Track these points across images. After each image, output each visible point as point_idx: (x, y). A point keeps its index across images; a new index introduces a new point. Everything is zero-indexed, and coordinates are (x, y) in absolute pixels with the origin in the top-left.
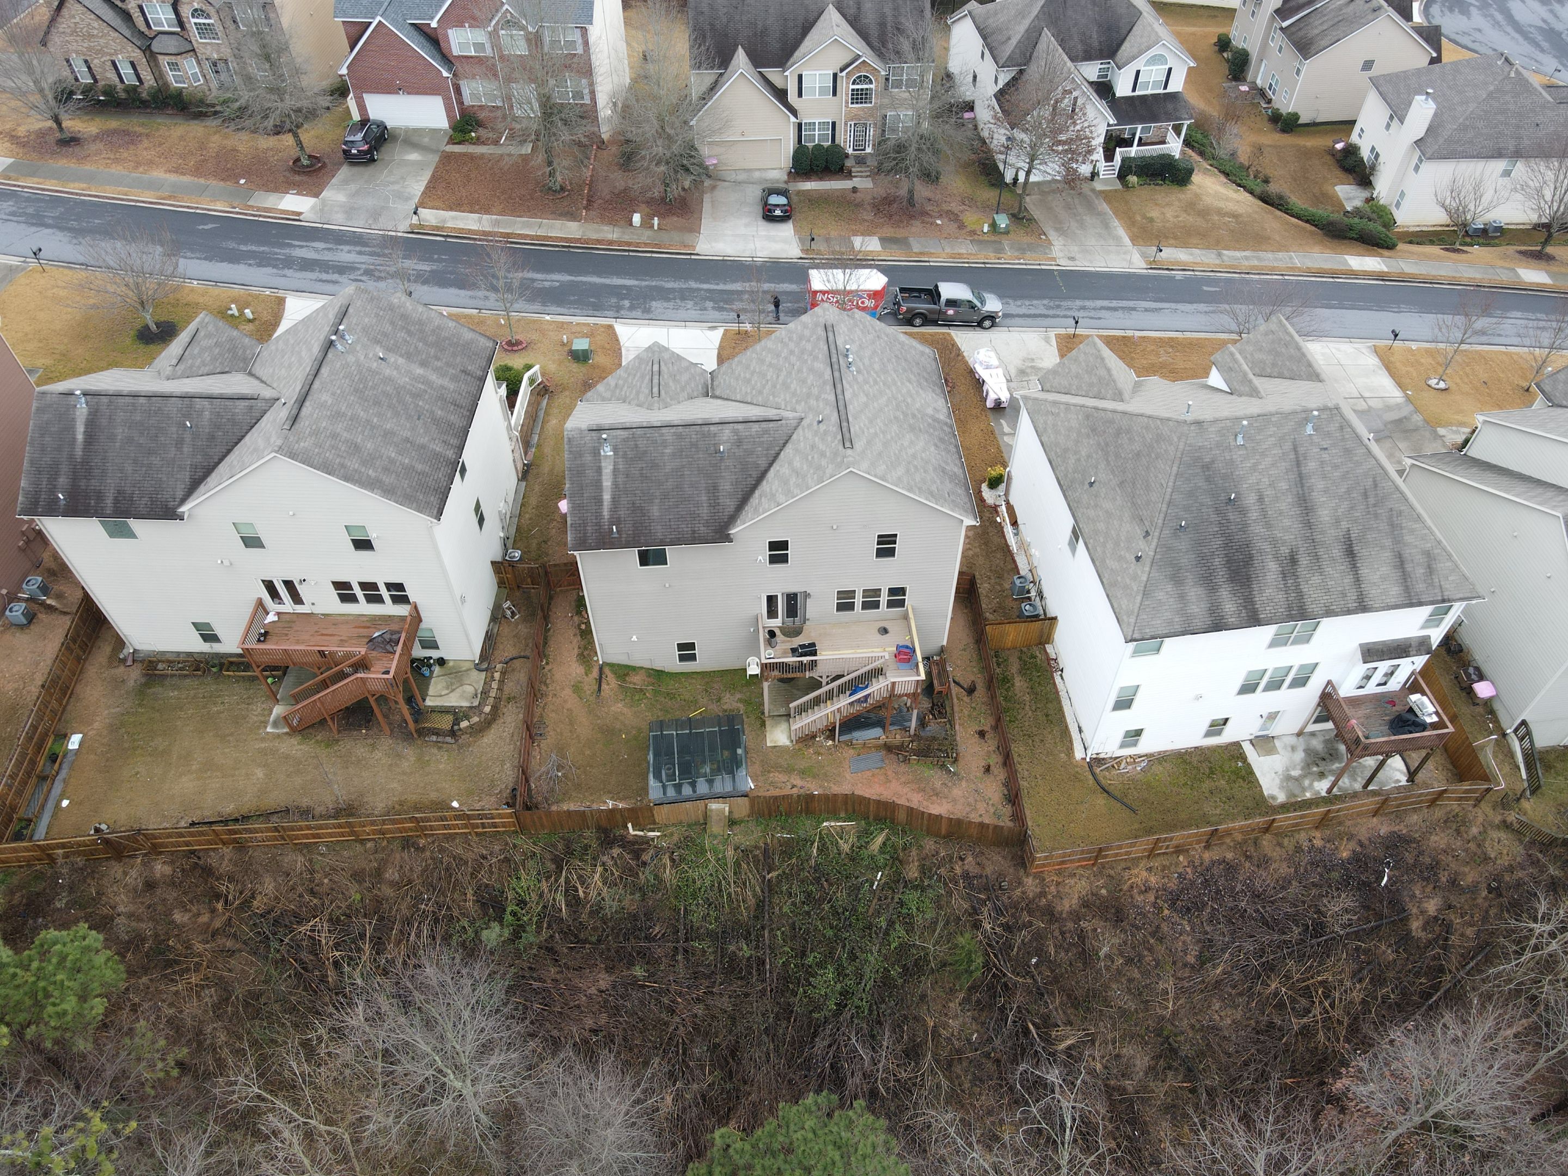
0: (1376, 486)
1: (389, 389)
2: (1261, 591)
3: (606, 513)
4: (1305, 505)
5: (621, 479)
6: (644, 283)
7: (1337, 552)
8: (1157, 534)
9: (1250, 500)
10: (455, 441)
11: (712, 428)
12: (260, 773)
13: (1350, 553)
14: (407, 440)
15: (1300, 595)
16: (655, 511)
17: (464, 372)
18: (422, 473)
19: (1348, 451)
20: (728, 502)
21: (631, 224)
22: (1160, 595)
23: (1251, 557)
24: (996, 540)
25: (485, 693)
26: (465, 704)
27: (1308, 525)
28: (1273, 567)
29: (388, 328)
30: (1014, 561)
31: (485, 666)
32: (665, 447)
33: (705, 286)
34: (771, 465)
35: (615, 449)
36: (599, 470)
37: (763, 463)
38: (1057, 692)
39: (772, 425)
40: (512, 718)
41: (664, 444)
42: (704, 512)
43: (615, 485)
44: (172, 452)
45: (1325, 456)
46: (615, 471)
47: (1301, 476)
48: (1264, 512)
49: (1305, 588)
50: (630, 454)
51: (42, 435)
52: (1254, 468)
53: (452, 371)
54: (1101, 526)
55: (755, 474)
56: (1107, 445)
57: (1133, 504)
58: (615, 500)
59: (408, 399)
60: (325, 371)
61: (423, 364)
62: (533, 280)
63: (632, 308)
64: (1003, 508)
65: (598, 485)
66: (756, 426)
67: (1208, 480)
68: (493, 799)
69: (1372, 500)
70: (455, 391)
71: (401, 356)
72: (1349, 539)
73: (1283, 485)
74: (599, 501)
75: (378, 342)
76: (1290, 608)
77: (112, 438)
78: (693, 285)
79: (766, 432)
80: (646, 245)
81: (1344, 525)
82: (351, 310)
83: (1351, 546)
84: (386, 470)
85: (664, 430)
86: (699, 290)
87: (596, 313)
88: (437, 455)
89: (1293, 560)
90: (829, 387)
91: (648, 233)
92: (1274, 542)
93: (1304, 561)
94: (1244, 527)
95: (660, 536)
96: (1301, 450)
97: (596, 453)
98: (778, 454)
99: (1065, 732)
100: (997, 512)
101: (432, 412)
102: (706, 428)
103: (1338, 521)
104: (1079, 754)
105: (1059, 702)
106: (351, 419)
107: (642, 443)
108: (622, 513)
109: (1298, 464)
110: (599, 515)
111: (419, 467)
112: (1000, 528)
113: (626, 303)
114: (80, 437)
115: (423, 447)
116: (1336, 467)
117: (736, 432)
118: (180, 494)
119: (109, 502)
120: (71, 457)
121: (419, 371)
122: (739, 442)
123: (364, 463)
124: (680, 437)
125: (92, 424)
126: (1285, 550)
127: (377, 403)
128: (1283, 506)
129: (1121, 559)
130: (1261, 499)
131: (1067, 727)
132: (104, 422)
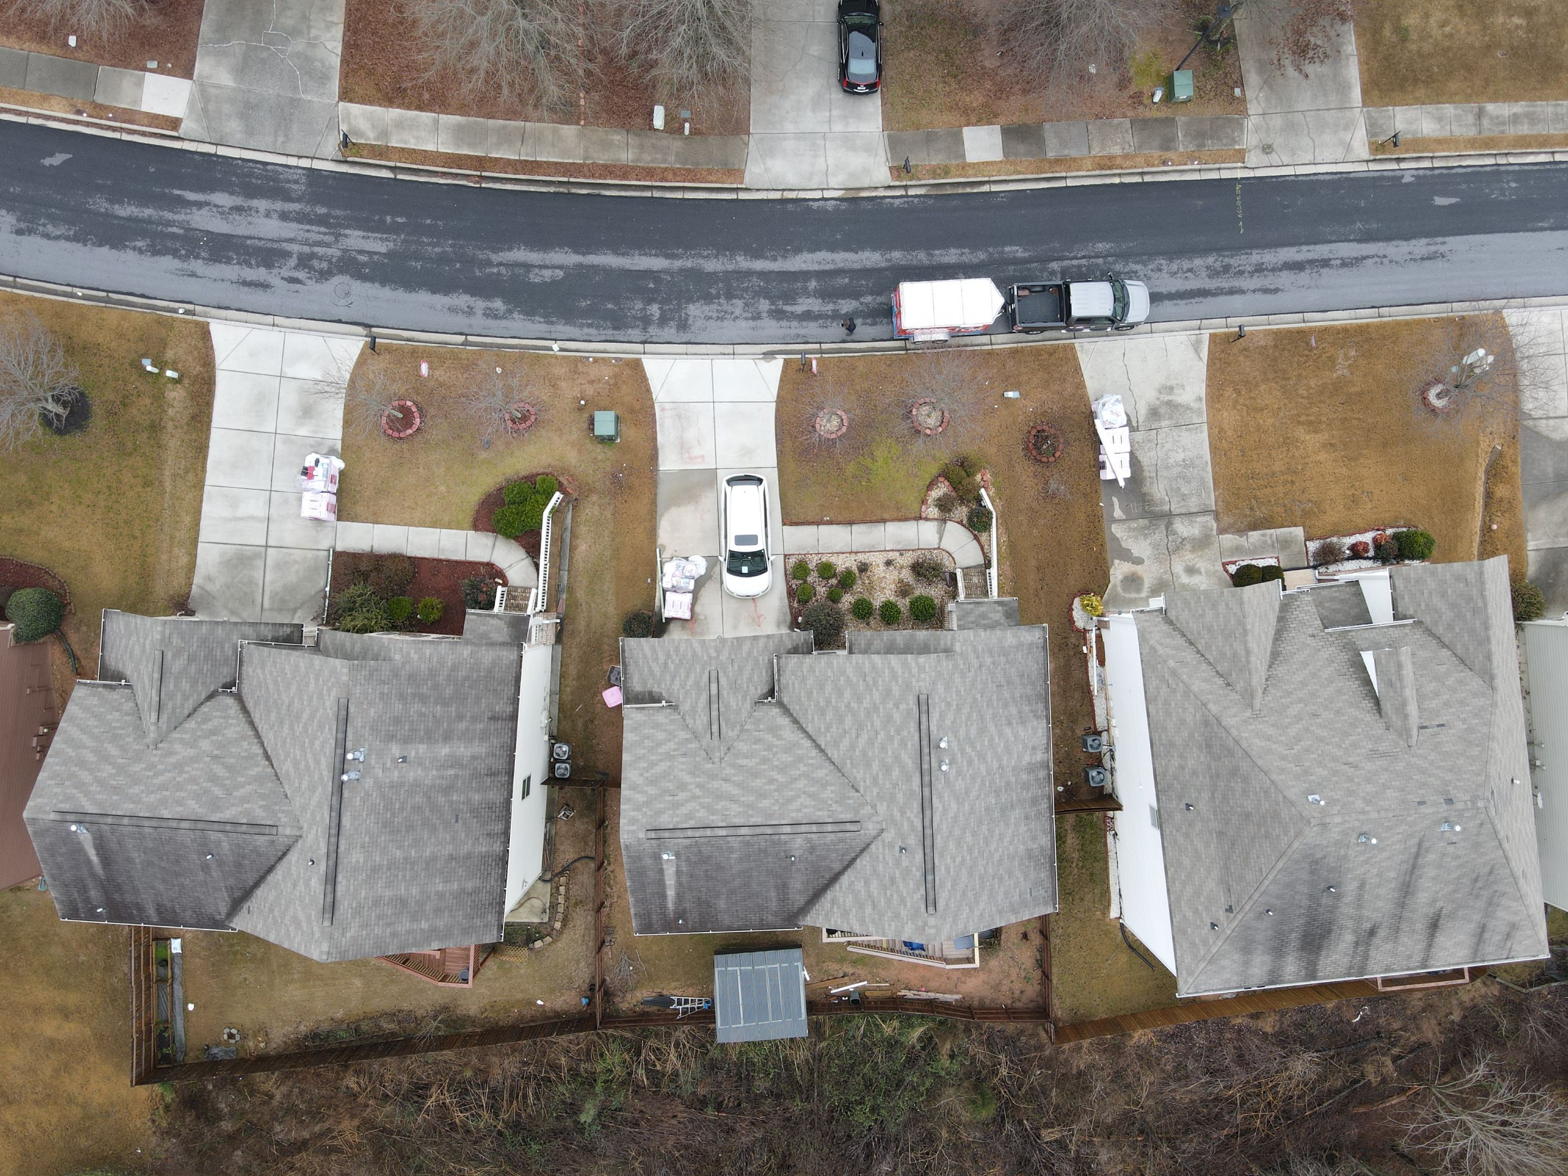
0: (1491, 872)
1: (419, 799)
2: (1327, 956)
3: (670, 905)
4: (1407, 889)
5: (684, 879)
6: (678, 264)
7: (1420, 926)
8: (1240, 917)
9: (1350, 887)
10: (499, 827)
11: (783, 837)
12: (358, 982)
13: (1434, 925)
14: (451, 858)
15: (1366, 958)
16: (722, 904)
17: (493, 718)
18: (476, 891)
19: (1477, 845)
20: (798, 897)
21: (651, 127)
22: (1225, 962)
23: (1329, 931)
24: (1077, 674)
25: (553, 906)
26: (536, 920)
27: (1402, 905)
28: (1349, 937)
29: (398, 707)
30: (1092, 705)
31: (548, 876)
32: (732, 853)
33: (759, 265)
34: (846, 868)
35: (677, 855)
36: (661, 871)
37: (837, 867)
38: (1106, 852)
39: (848, 834)
40: (582, 920)
41: (731, 850)
42: (774, 905)
43: (679, 884)
44: (201, 876)
45: (1451, 849)
46: (678, 873)
47: (1414, 867)
48: (1360, 897)
49: (1372, 953)
50: (693, 858)
51: (52, 855)
52: (1367, 862)
53: (480, 726)
54: (1186, 862)
55: (827, 876)
56: (1218, 776)
57: (1226, 868)
58: (680, 897)
59: (441, 800)
60: (346, 821)
61: (447, 738)
62: (527, 267)
63: (663, 321)
64: (1092, 636)
65: (661, 883)
66: (832, 835)
67: (1312, 872)
68: (573, 993)
69: (1479, 884)
70: (487, 755)
71: (421, 741)
72: (1439, 916)
73: (1392, 875)
74: (663, 896)
75: (391, 737)
76: (1351, 967)
77: (130, 860)
78: (743, 262)
79: (842, 840)
80: (675, 173)
81: (1439, 904)
82: (352, 709)
83: (1437, 920)
84: (438, 911)
85: (730, 839)
86: (749, 273)
87: (619, 335)
88: (484, 857)
89: (1372, 933)
90: (916, 806)
91: (677, 145)
92: (1359, 920)
93: (1382, 933)
94: (1333, 909)
95: (727, 922)
96: (1426, 845)
97: (657, 857)
98: (854, 860)
99: (1106, 893)
100: (1085, 639)
101: (468, 802)
102: (777, 837)
103: (1435, 901)
104: (1114, 913)
105: (1106, 862)
106: (389, 869)
107: (706, 850)
108: (687, 905)
109: (1417, 855)
110: (663, 907)
111: (469, 885)
112: (1084, 659)
113: (655, 310)
114: (94, 859)
115: (468, 856)
116: (1458, 857)
117: (809, 841)
118: (223, 909)
119: (151, 912)
120: (93, 875)
121: (444, 751)
122: (812, 849)
123: (414, 918)
124: (748, 844)
125: (100, 846)
126: (1367, 925)
127: (410, 828)
128: (1382, 891)
129: (1196, 911)
130: (1362, 886)
131: (1108, 888)
132: (115, 847)
